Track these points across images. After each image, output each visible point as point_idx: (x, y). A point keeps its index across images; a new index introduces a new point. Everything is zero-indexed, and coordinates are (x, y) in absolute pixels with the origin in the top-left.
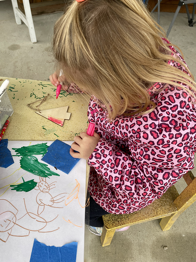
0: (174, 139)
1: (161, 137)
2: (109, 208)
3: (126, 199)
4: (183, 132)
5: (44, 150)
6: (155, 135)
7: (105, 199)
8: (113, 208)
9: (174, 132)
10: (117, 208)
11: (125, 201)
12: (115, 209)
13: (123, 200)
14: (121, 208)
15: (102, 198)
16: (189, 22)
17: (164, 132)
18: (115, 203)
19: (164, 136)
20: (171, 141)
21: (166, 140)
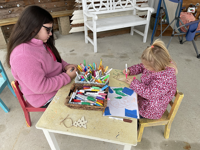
0: (165, 79)
1: (162, 77)
2: (143, 115)
3: (150, 110)
4: (168, 78)
5: (122, 89)
6: (161, 76)
7: (142, 111)
8: (144, 115)
9: (166, 77)
10: (146, 115)
11: (149, 111)
12: (145, 115)
13: (148, 111)
14: (147, 115)
15: (141, 111)
16: (180, 42)
17: (163, 76)
18: (145, 113)
19: (163, 77)
20: (164, 79)
21: (163, 78)
